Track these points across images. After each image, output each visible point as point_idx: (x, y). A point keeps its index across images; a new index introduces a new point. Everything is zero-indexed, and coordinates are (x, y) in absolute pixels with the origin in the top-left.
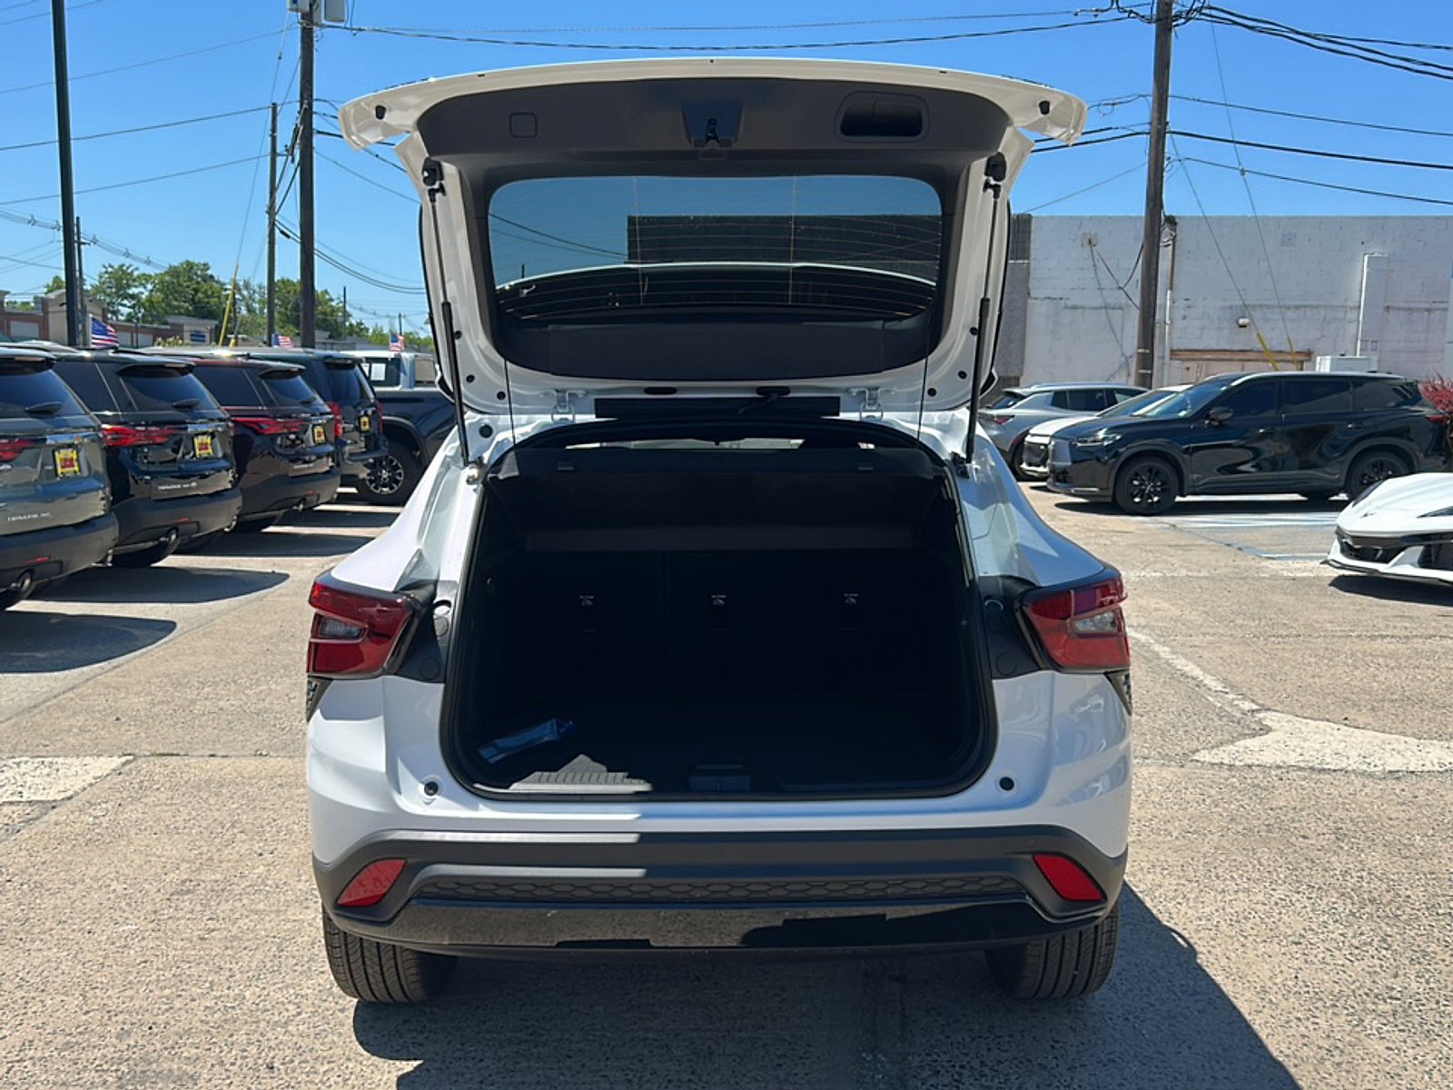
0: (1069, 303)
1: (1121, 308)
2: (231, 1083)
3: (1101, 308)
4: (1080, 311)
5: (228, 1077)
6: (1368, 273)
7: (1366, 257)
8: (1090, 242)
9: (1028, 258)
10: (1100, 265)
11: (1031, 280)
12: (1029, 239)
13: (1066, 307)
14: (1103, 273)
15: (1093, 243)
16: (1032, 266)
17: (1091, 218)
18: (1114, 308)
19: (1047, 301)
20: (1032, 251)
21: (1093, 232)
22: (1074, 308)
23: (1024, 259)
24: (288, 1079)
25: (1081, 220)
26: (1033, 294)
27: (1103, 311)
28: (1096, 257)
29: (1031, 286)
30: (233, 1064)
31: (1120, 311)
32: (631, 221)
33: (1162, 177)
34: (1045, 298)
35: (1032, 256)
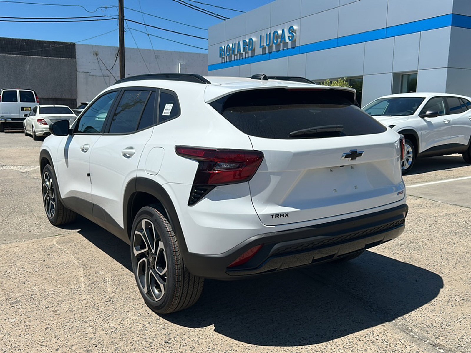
0: (91, 74)
1: (108, 76)
3: (102, 76)
4: (94, 77)
6: (180, 69)
7: (179, 64)
8: (96, 54)
9: (75, 58)
10: (100, 62)
11: (77, 66)
12: (75, 51)
13: (90, 75)
14: (102, 65)
15: (97, 54)
16: (77, 61)
17: (96, 46)
18: (106, 76)
19: (83, 73)
20: (76, 56)
21: (97, 50)
22: (93, 76)
23: (74, 58)
25: (92, 46)
26: (78, 71)
27: (103, 77)
28: (98, 59)
29: (77, 67)
31: (108, 77)
33: (124, 34)
34: (83, 72)
35: (77, 57)
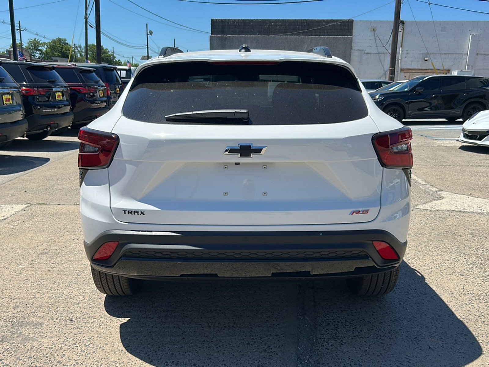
0: (366, 52)
1: (384, 54)
2: (56, 326)
3: (377, 54)
4: (369, 55)
5: (55, 324)
6: (471, 41)
7: (471, 36)
8: (374, 30)
9: (352, 35)
10: (377, 38)
11: (353, 43)
12: (352, 28)
13: (365, 53)
14: (378, 41)
15: (375, 30)
16: (353, 38)
17: (374, 21)
18: (381, 54)
19: (358, 51)
20: (353, 33)
21: (375, 26)
22: (368, 53)
23: (350, 36)
24: (78, 325)
25: (371, 22)
26: (353, 49)
27: (378, 55)
28: (376, 35)
29: (353, 45)
30: (57, 319)
31: (384, 55)
32: (212, 21)
33: (400, 6)
34: (358, 50)
35: (353, 35)
